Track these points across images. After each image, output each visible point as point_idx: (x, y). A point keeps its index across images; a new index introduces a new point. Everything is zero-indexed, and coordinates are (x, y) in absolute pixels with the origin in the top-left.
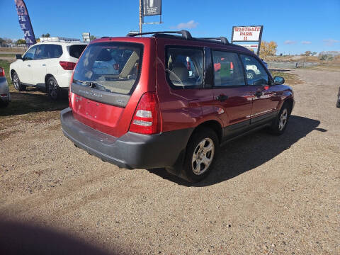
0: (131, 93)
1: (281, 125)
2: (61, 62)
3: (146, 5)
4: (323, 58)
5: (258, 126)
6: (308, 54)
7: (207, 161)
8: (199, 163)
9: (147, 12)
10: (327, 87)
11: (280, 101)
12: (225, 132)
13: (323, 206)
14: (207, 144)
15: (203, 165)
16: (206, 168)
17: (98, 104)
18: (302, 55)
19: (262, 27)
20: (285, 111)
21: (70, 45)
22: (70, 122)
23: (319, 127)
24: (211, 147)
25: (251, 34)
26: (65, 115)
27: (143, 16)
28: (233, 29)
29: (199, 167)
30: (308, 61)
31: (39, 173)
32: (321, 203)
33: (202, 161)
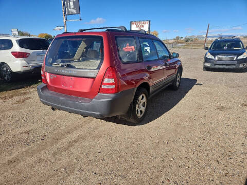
0: (98, 68)
1: (178, 84)
2: (12, 53)
3: (67, 7)
4: (187, 40)
5: (166, 85)
6: (178, 38)
7: (143, 109)
8: (139, 111)
9: (69, 12)
10: (194, 58)
11: (175, 68)
12: (152, 89)
13: (213, 124)
14: (143, 97)
15: (141, 111)
16: (143, 113)
17: (72, 78)
18: (175, 39)
19: (150, 22)
20: (179, 74)
21: (19, 38)
22: (48, 93)
23: (197, 83)
24: (145, 100)
25: (143, 26)
26: (43, 89)
27: (66, 15)
28: (131, 23)
29: (139, 113)
30: (179, 43)
31: (28, 133)
32: (211, 123)
33: (141, 109)
